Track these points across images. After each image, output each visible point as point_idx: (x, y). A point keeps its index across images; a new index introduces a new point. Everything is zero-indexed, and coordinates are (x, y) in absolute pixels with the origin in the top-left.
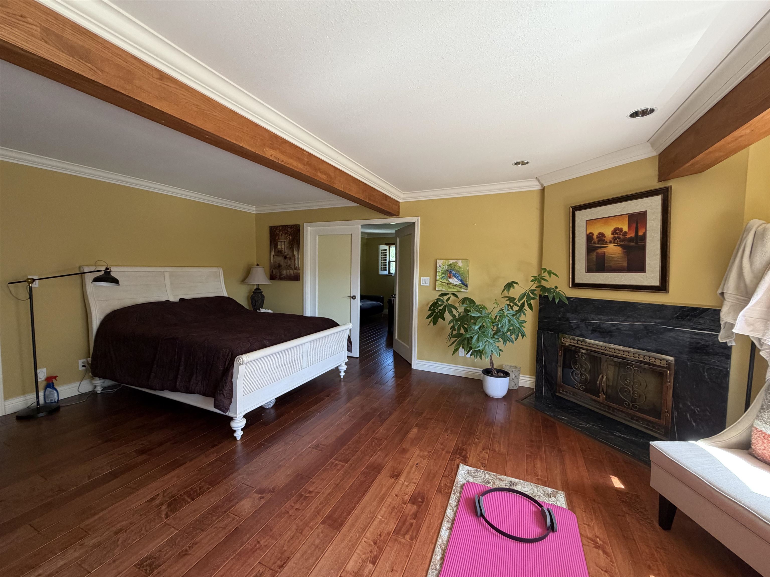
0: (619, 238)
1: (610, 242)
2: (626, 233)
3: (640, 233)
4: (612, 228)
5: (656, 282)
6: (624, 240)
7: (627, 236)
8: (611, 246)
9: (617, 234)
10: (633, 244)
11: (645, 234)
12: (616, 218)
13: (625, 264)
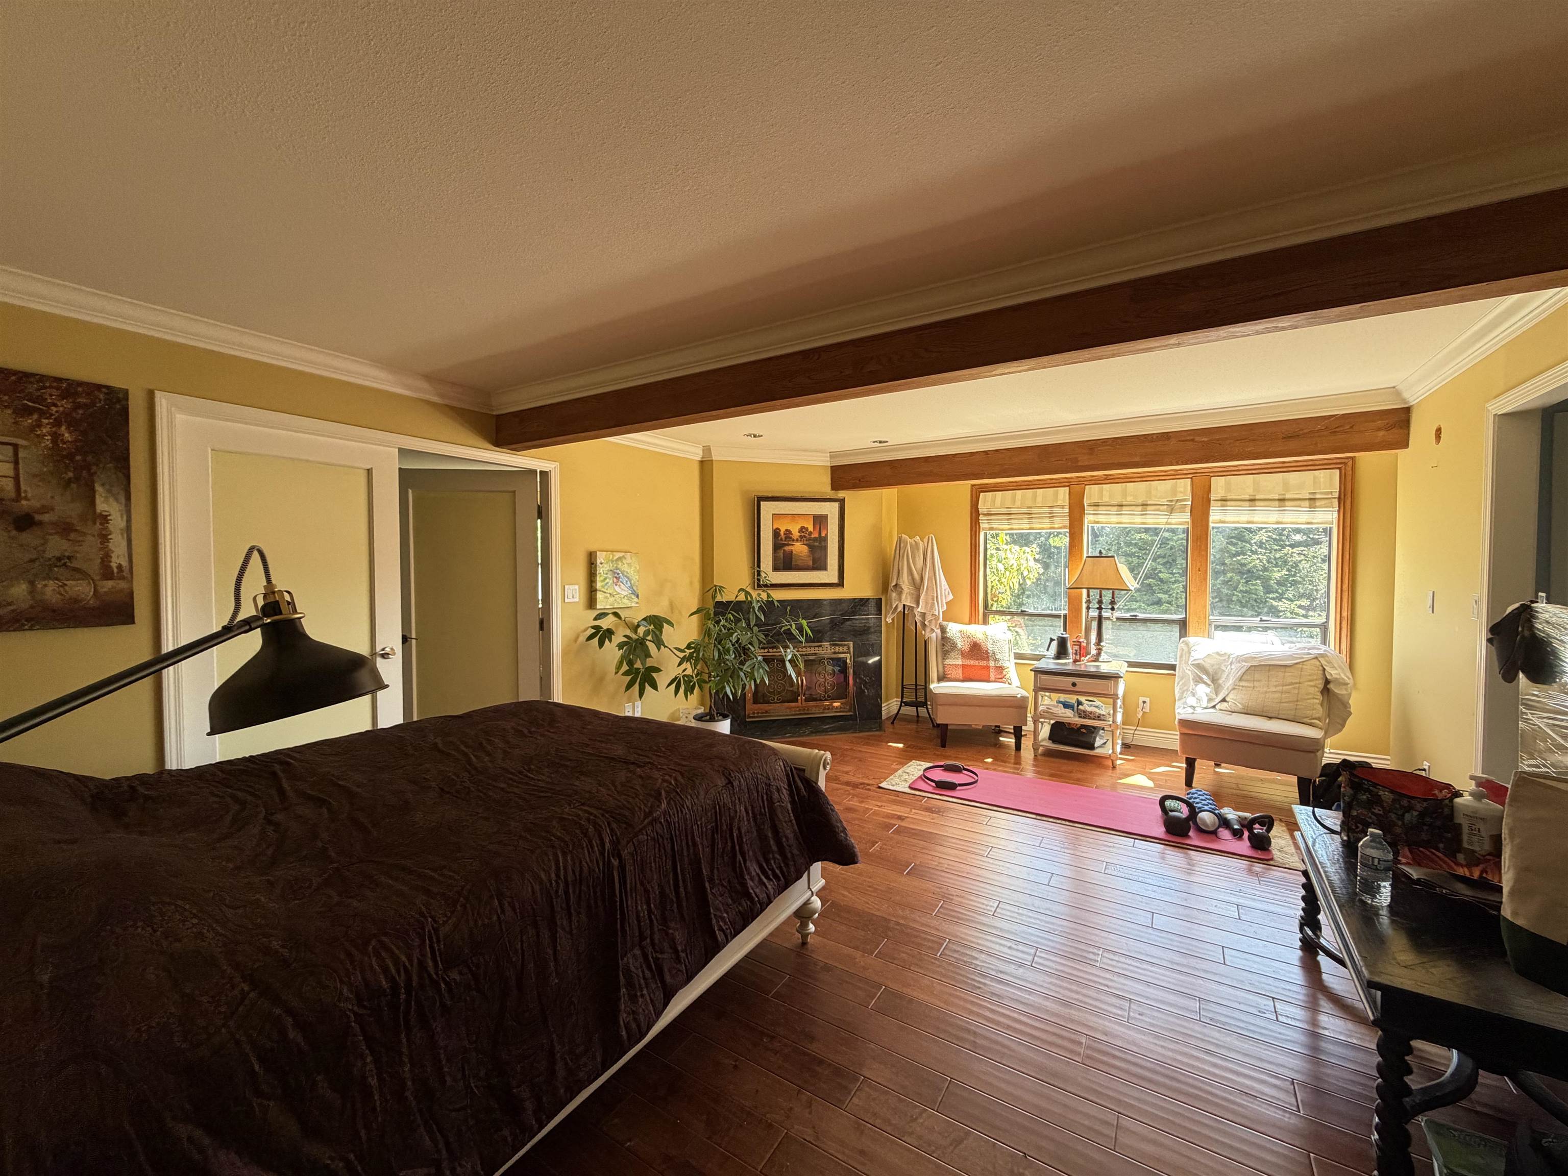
0: (805, 536)
1: (797, 540)
2: (811, 533)
3: (823, 535)
4: (799, 527)
5: (835, 580)
6: (810, 539)
7: (813, 536)
8: (798, 544)
9: (803, 532)
10: (816, 544)
11: (826, 535)
12: (802, 517)
13: (811, 563)
